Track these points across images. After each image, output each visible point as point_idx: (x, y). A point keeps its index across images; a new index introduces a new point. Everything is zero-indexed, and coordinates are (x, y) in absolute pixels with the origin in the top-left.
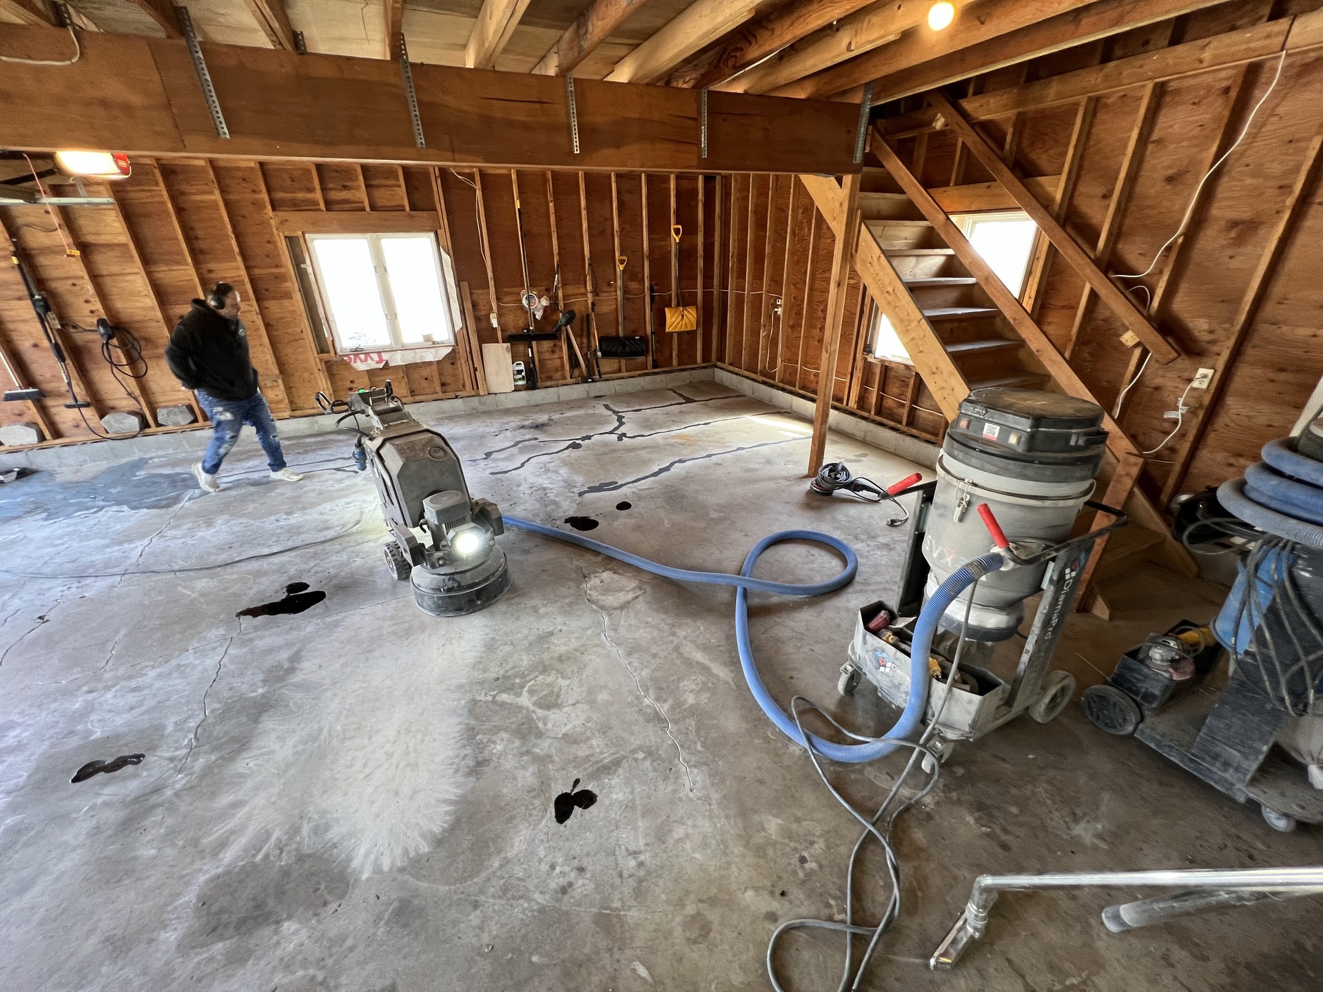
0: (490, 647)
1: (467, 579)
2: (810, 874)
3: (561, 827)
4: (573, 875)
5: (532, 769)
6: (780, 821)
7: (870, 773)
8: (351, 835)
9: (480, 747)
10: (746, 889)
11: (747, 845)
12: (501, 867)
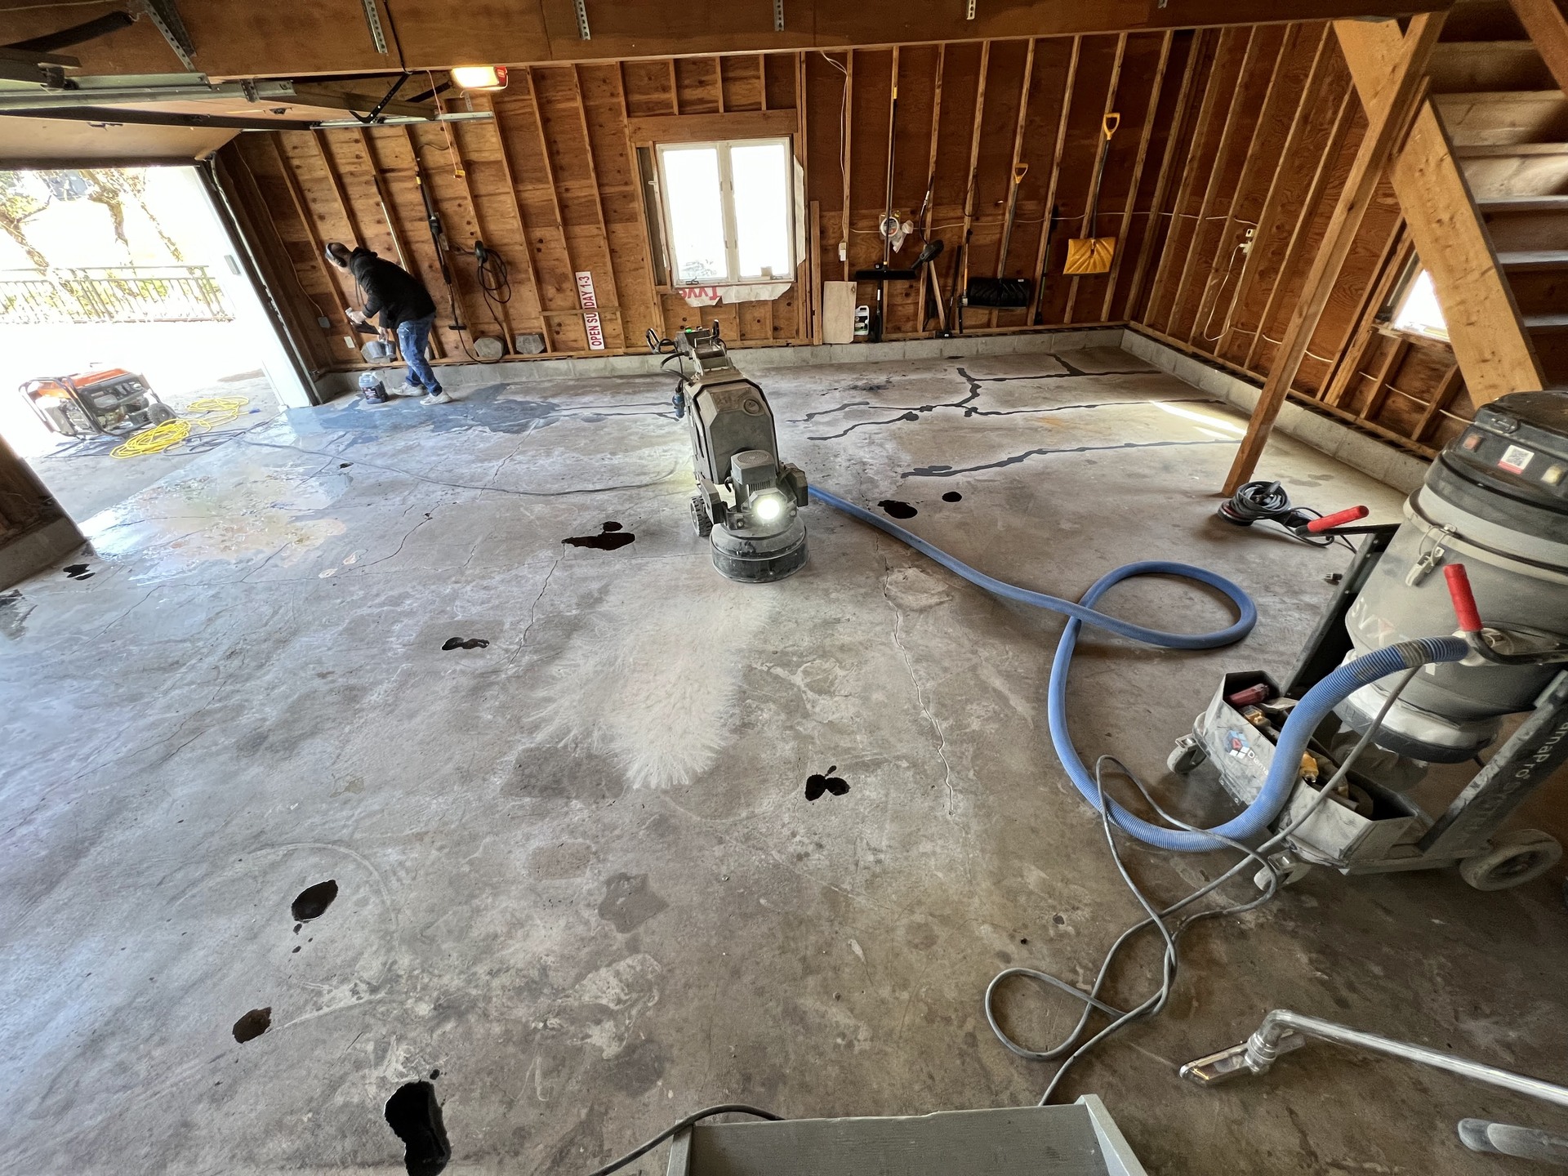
0: (775, 620)
1: (763, 547)
2: (1062, 936)
3: (809, 803)
4: (811, 848)
5: (792, 744)
6: (1043, 875)
7: (1178, 865)
8: (629, 750)
9: (748, 711)
10: (984, 922)
11: (997, 883)
12: (748, 818)
